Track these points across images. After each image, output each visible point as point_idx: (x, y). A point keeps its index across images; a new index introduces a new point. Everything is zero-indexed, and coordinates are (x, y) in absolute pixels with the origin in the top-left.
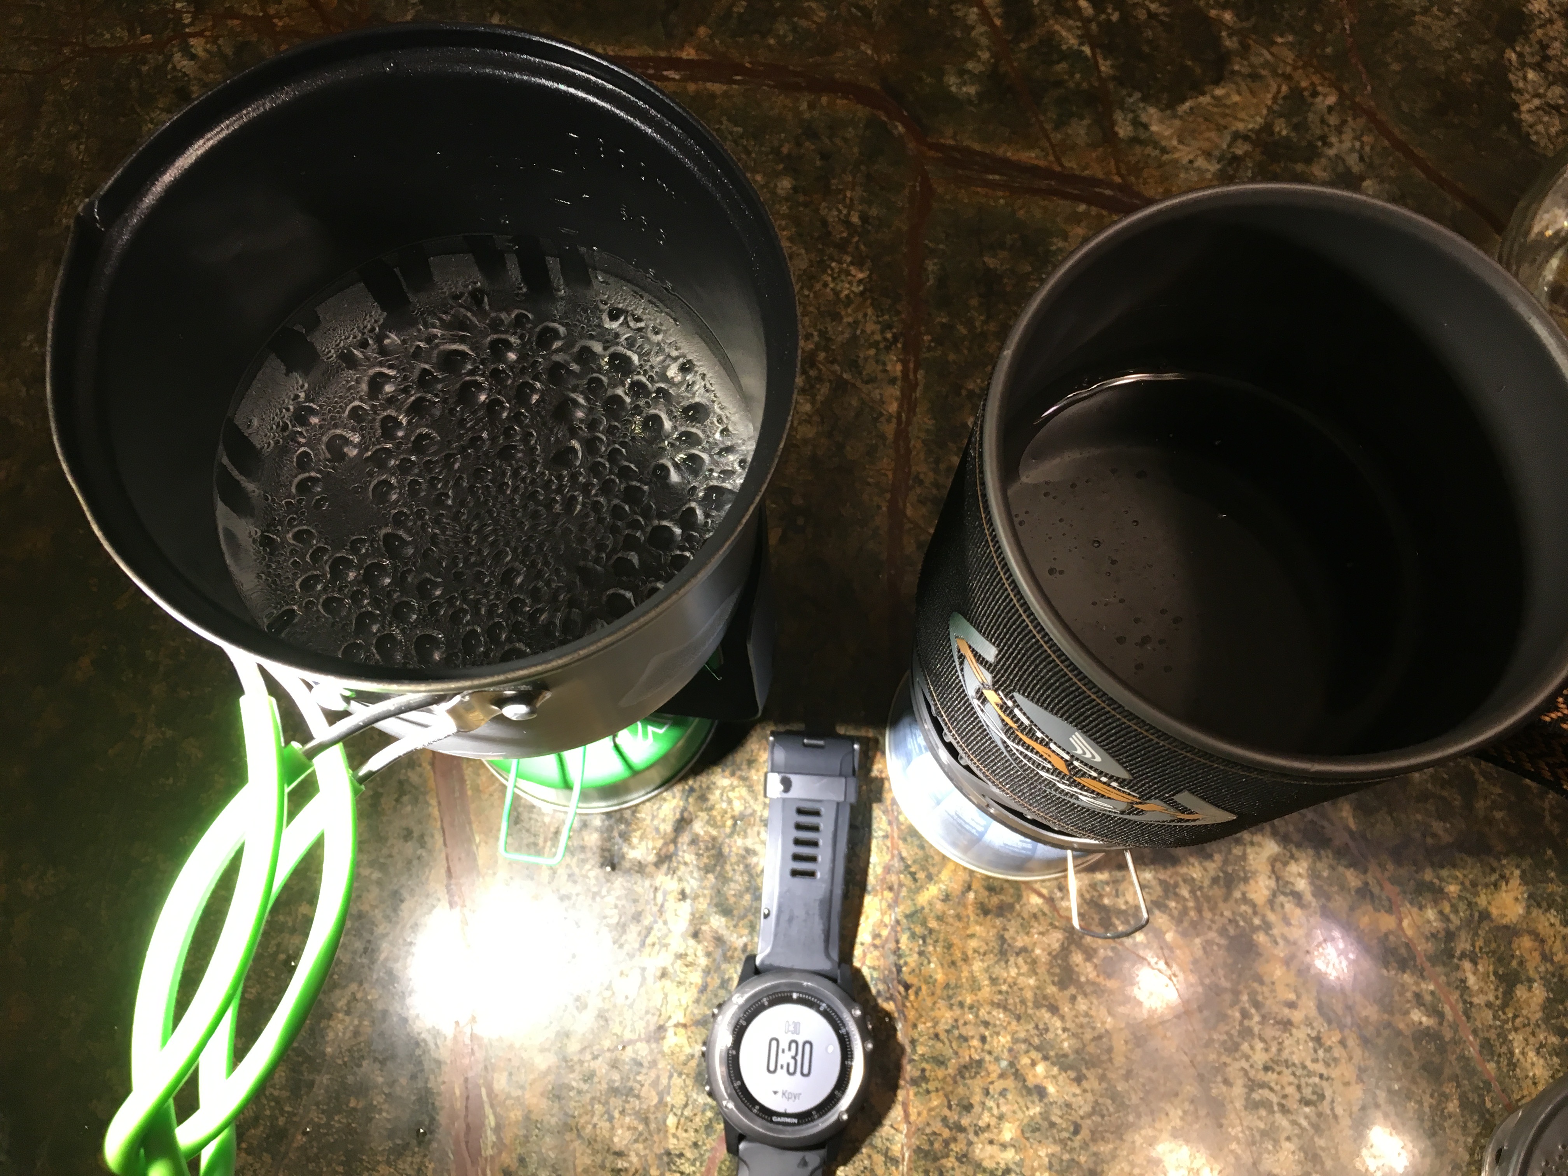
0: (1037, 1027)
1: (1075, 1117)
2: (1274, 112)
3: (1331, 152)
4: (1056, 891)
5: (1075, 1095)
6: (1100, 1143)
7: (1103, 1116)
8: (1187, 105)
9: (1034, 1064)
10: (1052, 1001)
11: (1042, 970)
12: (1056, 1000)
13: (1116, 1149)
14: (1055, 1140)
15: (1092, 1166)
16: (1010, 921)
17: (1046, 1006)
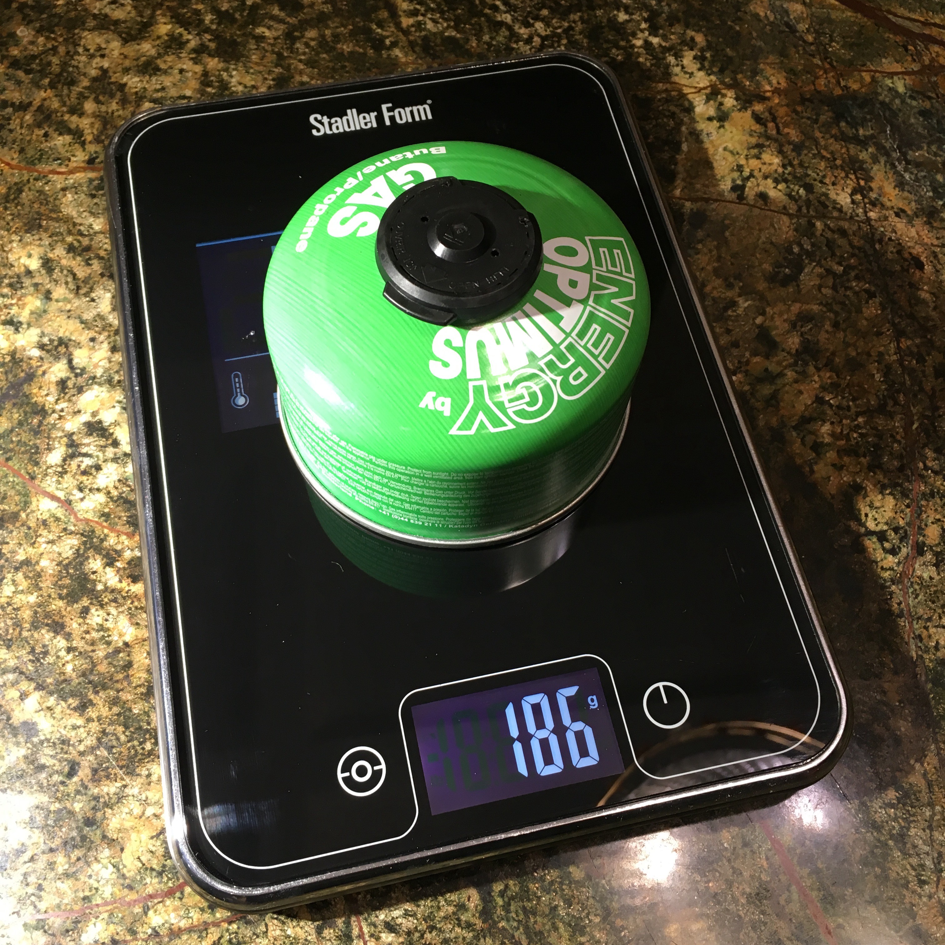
0: (33, 651)
1: (73, 754)
4: (76, 492)
5: (75, 727)
6: (105, 782)
7: (110, 749)
9: (23, 696)
10: (57, 618)
11: (46, 584)
12: (62, 617)
13: (125, 786)
14: (41, 786)
15: (89, 814)
16: (12, 532)
17: (47, 625)
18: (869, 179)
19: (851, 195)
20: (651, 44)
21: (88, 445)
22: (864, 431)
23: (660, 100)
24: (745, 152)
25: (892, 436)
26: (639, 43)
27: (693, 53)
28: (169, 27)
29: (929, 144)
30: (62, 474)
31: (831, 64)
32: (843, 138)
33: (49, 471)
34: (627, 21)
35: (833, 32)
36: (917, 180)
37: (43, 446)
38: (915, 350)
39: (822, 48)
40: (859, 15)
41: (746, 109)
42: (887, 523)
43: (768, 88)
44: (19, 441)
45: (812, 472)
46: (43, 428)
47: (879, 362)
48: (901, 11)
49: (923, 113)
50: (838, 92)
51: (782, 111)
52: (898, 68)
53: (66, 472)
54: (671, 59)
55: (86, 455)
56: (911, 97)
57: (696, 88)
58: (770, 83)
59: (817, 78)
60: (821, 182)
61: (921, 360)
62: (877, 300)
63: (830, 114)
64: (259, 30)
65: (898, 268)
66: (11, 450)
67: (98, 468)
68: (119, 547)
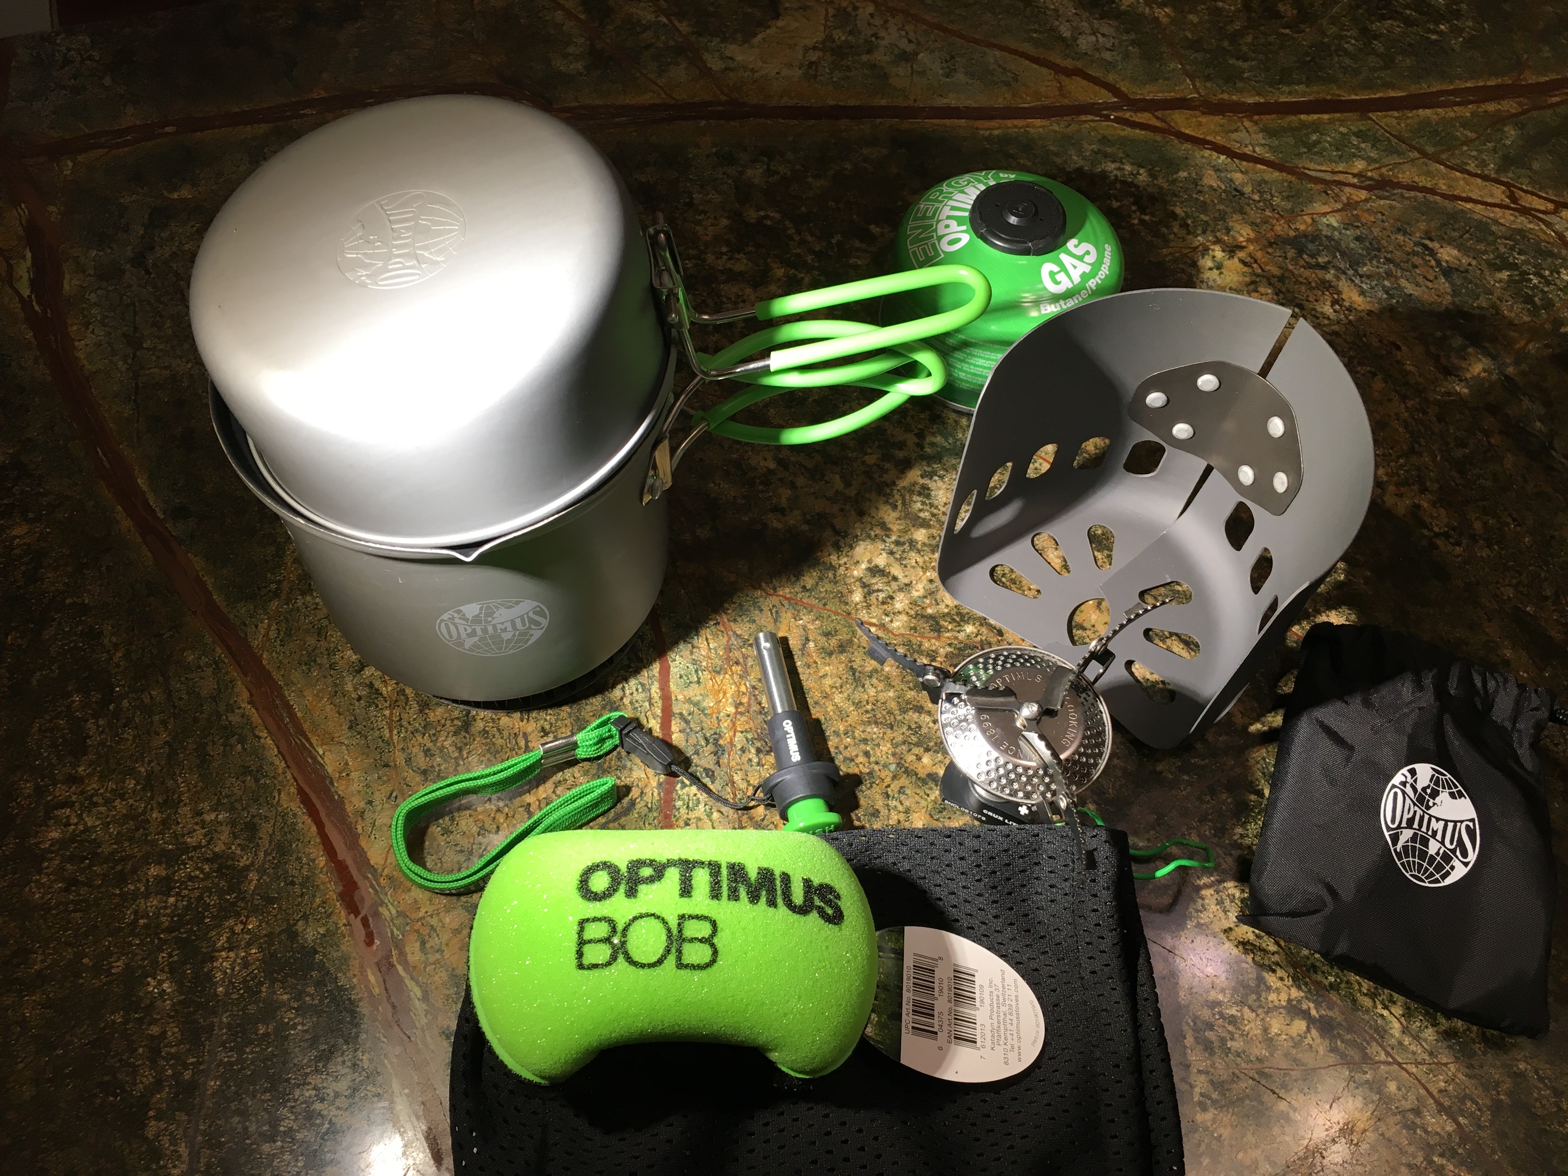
0: (910, 728)
2: (829, 27)
3: (885, 42)
4: (883, 617)
8: (760, 37)
9: (919, 759)
10: (915, 703)
11: (896, 682)
12: (919, 702)
16: (853, 653)
17: (911, 709)
18: (1339, 293)
19: (1332, 306)
20: (1144, 221)
21: (877, 583)
22: (1406, 468)
23: (1169, 262)
24: (1246, 289)
25: (1426, 468)
26: (1136, 221)
27: (1178, 223)
28: (783, 270)
29: (1371, 260)
30: (868, 607)
31: (1278, 213)
32: (1309, 266)
33: (858, 607)
34: (1119, 207)
35: (1271, 189)
36: (1372, 288)
37: (845, 591)
38: (1418, 407)
39: (1267, 203)
40: (1284, 174)
41: (1233, 257)
42: (1446, 526)
43: (1242, 239)
44: (826, 591)
45: (1384, 502)
46: (838, 578)
47: (1398, 419)
48: (1312, 166)
49: (1358, 239)
50: (1292, 234)
51: (1259, 255)
52: (1326, 209)
53: (870, 605)
54: (1164, 230)
55: (879, 591)
56: (1344, 228)
57: (1190, 248)
58: (1242, 236)
59: (1273, 226)
60: (1307, 301)
61: (1425, 413)
62: (1380, 377)
63: (1293, 251)
64: (852, 261)
65: (1384, 352)
66: (824, 598)
67: (892, 598)
68: (934, 648)
